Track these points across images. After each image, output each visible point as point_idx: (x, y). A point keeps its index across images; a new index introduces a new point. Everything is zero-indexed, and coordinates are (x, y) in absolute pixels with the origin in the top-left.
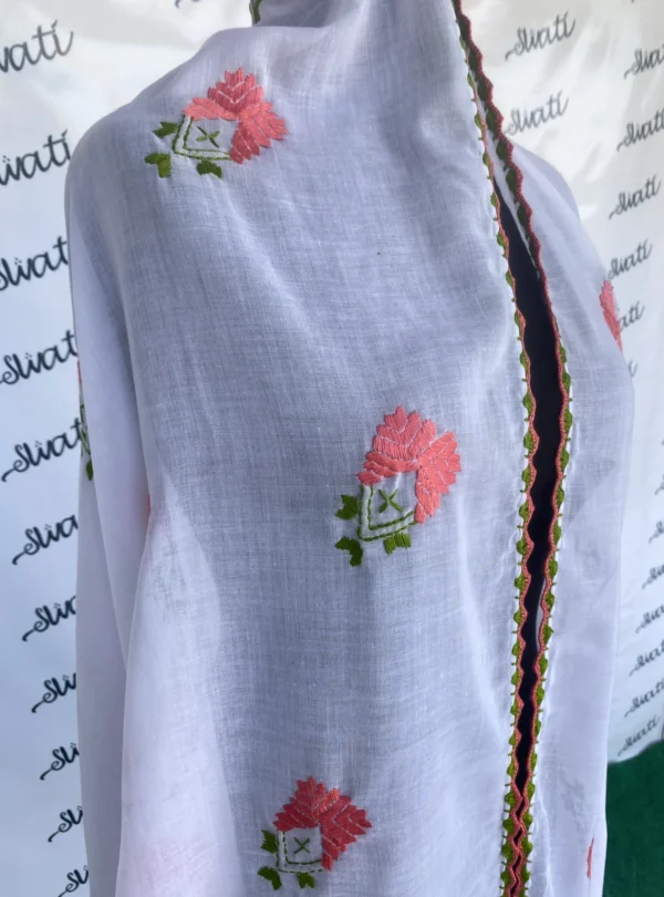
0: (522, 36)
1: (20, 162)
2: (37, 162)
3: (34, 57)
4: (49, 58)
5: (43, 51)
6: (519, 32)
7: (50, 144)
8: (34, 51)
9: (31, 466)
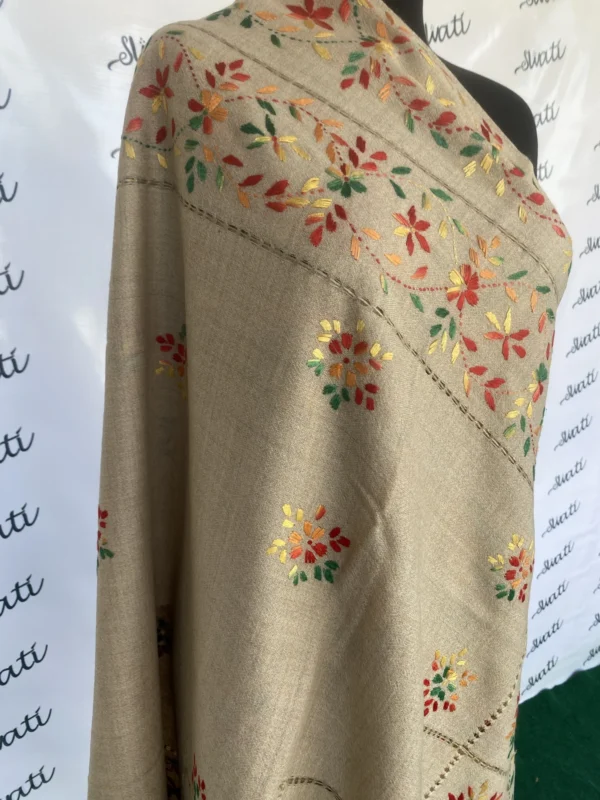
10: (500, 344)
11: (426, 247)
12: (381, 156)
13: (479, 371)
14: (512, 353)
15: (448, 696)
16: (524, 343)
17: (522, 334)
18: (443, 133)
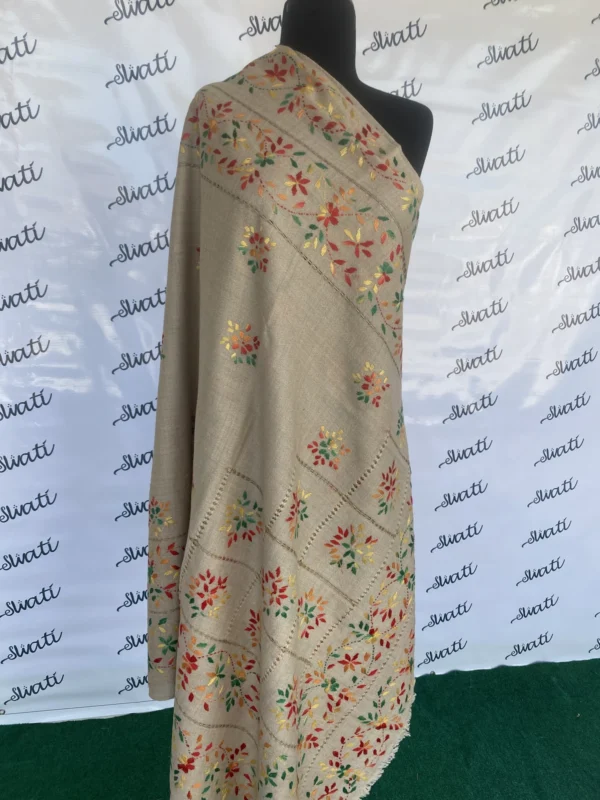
0: (492, 51)
1: (140, 131)
2: (149, 131)
3: (153, 72)
4: (161, 72)
5: (158, 68)
6: (489, 47)
7: (158, 121)
8: (153, 67)
9: (129, 315)
10: (353, 248)
11: (304, 191)
12: (289, 146)
13: (340, 262)
14: (362, 254)
15: (331, 458)
16: (370, 249)
17: (368, 244)
18: (330, 134)
